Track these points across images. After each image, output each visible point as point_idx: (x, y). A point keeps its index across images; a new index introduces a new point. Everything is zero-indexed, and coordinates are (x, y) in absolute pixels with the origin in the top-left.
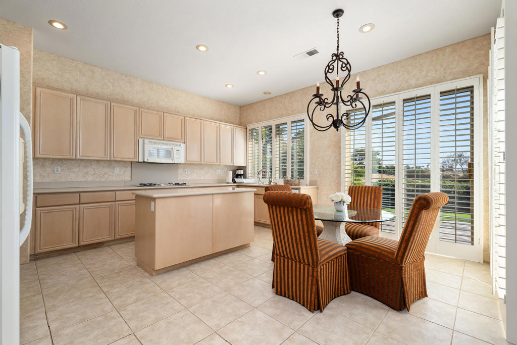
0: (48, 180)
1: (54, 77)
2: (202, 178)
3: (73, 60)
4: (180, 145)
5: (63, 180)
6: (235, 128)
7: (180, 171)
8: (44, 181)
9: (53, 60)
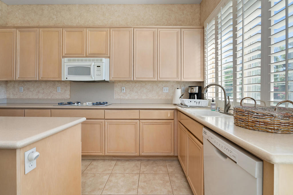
0: (16, 97)
1: (20, 21)
2: (144, 97)
3: (30, 5)
4: (101, 60)
5: (24, 97)
6: (183, 30)
7: (117, 89)
8: (14, 97)
9: (19, 9)
